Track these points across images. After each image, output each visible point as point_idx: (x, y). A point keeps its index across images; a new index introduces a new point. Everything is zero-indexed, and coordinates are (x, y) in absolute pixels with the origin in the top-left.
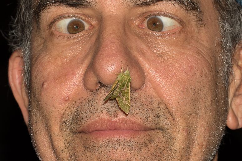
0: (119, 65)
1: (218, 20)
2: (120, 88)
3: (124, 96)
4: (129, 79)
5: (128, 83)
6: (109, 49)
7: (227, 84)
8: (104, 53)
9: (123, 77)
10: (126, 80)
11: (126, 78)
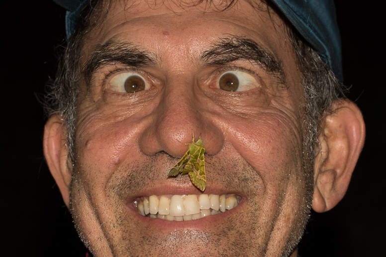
0: (189, 134)
1: (302, 83)
2: (193, 161)
3: (198, 170)
4: (203, 149)
5: (201, 154)
6: (177, 114)
7: (313, 157)
8: (172, 120)
9: (195, 148)
10: (199, 151)
11: (198, 148)
